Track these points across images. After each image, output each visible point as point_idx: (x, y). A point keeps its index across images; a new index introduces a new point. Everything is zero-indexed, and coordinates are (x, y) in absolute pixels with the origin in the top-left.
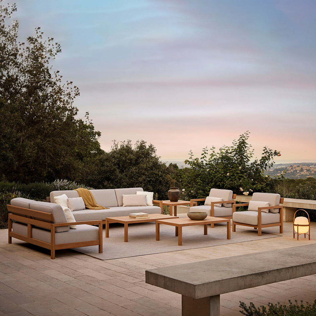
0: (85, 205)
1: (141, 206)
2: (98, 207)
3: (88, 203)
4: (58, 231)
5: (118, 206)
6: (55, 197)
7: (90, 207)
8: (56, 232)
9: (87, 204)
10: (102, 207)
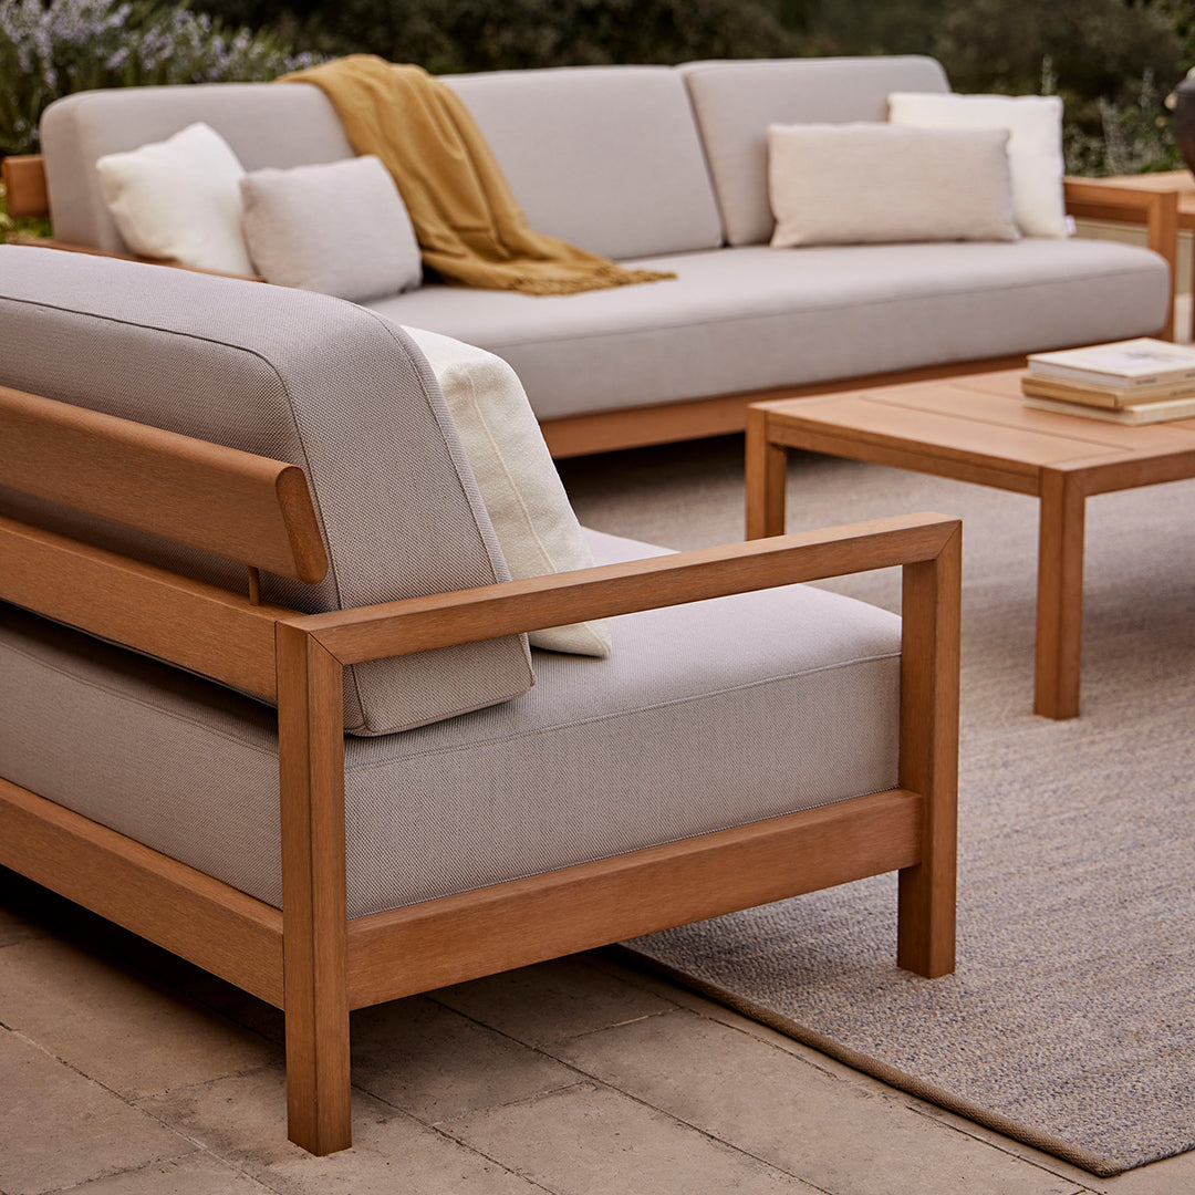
0: (424, 246)
1: (961, 240)
2: (542, 258)
3: (445, 216)
4: (383, 723)
5: (726, 245)
6: (111, 163)
7: (472, 264)
8: (351, 738)
9: (436, 228)
10: (579, 255)
